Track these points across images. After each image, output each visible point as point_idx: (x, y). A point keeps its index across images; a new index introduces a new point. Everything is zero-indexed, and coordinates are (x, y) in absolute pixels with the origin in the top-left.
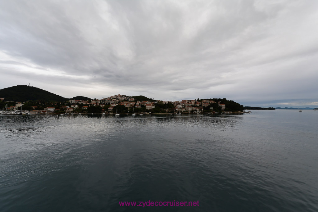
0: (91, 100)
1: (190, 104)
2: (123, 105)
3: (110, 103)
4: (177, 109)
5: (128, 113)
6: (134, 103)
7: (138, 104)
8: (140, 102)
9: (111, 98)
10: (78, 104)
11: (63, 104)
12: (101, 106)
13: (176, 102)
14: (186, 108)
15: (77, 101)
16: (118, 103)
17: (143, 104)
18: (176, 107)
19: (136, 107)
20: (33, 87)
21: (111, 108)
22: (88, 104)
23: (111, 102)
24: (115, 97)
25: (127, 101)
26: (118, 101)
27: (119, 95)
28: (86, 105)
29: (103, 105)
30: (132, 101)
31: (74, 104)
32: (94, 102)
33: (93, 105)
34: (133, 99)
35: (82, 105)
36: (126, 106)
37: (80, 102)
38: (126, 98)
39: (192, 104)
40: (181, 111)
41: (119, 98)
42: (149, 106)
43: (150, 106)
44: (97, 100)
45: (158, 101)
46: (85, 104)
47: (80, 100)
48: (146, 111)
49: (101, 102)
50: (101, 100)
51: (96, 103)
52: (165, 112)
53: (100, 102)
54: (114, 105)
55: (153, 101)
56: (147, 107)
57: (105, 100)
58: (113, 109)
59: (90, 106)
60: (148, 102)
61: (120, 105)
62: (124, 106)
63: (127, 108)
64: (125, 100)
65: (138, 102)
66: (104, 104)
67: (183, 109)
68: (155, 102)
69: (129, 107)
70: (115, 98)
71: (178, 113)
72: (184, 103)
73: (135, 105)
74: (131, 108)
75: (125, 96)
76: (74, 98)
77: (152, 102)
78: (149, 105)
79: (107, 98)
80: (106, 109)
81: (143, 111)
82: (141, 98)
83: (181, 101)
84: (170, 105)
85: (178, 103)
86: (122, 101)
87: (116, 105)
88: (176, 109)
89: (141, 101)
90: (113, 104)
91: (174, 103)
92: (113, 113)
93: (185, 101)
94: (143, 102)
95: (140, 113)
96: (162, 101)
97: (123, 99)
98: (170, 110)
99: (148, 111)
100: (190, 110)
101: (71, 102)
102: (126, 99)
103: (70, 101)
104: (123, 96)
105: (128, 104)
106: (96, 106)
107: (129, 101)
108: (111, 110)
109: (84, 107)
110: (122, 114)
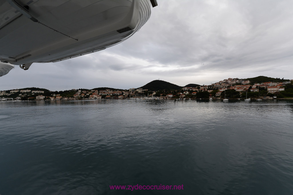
0: (200, 86)
2: (233, 90)
3: (218, 88)
5: (240, 97)
6: (249, 86)
7: (254, 86)
8: (258, 84)
9: (220, 83)
10: (189, 91)
11: (178, 92)
12: (209, 91)
15: (189, 88)
16: (228, 87)
17: (262, 87)
19: (252, 90)
20: (161, 81)
21: (219, 93)
22: (197, 90)
23: (220, 87)
24: (225, 81)
25: (240, 84)
26: (227, 85)
27: (230, 79)
28: (196, 91)
29: (211, 91)
30: (247, 84)
31: (186, 91)
32: (202, 88)
33: (202, 90)
34: (248, 82)
35: (192, 91)
36: (237, 90)
37: (191, 89)
38: (238, 81)
41: (229, 82)
42: (272, 89)
43: (275, 89)
44: (206, 86)
46: (195, 90)
47: (191, 88)
48: (268, 95)
49: (209, 87)
50: (209, 86)
51: (204, 89)
53: (208, 88)
54: (222, 90)
55: (282, 81)
56: (269, 89)
57: (213, 86)
58: (221, 94)
59: (198, 92)
60: (271, 84)
61: (230, 89)
62: (235, 90)
63: (238, 92)
64: (237, 84)
65: (255, 84)
66: (212, 89)
68: (287, 83)
69: (242, 92)
70: (224, 83)
73: (251, 88)
74: (243, 92)
75: (237, 79)
77: (281, 83)
78: (273, 87)
79: (216, 83)
80: (213, 94)
81: (263, 95)
82: (261, 79)
86: (233, 85)
87: (224, 90)
89: (260, 82)
90: (221, 88)
92: (222, 98)
94: (264, 84)
95: (258, 98)
97: (234, 82)
99: (271, 95)
101: (184, 90)
102: (239, 82)
103: (183, 89)
104: (235, 79)
105: (240, 87)
106: (204, 91)
107: (243, 84)
108: (219, 95)
109: (194, 93)
110: (232, 99)
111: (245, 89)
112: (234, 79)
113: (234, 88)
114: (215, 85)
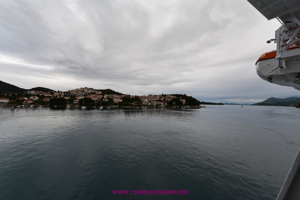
0: (54, 92)
1: (155, 98)
2: (90, 98)
3: (75, 95)
4: (144, 103)
5: (95, 106)
6: (101, 96)
8: (107, 95)
9: (77, 91)
10: (38, 95)
11: (20, 95)
12: (65, 98)
13: (143, 96)
14: (152, 102)
15: (37, 92)
16: (85, 95)
17: (110, 97)
18: (142, 101)
19: (104, 100)
21: (77, 101)
22: (50, 95)
23: (77, 94)
24: (81, 90)
25: (94, 93)
26: (84, 93)
27: (85, 88)
28: (48, 97)
29: (68, 98)
30: (99, 94)
31: (33, 95)
32: (57, 94)
33: (57, 97)
34: (100, 93)
35: (43, 97)
36: (93, 99)
37: (41, 93)
38: (92, 91)
39: (157, 98)
40: (147, 105)
41: (85, 90)
42: (116, 100)
43: (118, 100)
44: (61, 92)
45: (126, 95)
46: (47, 95)
47: (41, 92)
48: (114, 105)
49: (66, 94)
50: (65, 92)
51: (60, 95)
52: (133, 105)
53: (64, 94)
54: (80, 98)
55: (120, 94)
56: (114, 100)
57: (70, 93)
58: (79, 102)
59: (52, 98)
60: (115, 96)
61: (87, 98)
62: (91, 99)
63: (94, 101)
64: (92, 93)
65: (105, 95)
66: (69, 96)
67: (149, 103)
68: (123, 96)
69: (96, 100)
70: (81, 91)
71: (145, 106)
72: (149, 98)
73: (103, 98)
74: (98, 101)
75: (92, 89)
76: (33, 89)
77: (120, 96)
78: (117, 98)
79: (72, 90)
80: (71, 101)
81: (111, 104)
82: (109, 92)
83: (147, 95)
84: (137, 99)
85: (145, 97)
86: (89, 94)
87: (82, 98)
88: (142, 103)
90: (78, 96)
91: (141, 97)
92: (79, 105)
93: (151, 95)
94: (111, 95)
95: (108, 106)
96: (129, 95)
97: (90, 92)
98: (137, 103)
99: (116, 104)
100: (155, 104)
101: (29, 94)
102: (94, 92)
103: (29, 92)
104: (91, 89)
105: (95, 97)
106: (60, 98)
107: (97, 94)
108: (77, 103)
109: (45, 98)
110: (89, 107)
111: (99, 99)
112: (89, 88)
113: (90, 96)
114: (71, 92)
